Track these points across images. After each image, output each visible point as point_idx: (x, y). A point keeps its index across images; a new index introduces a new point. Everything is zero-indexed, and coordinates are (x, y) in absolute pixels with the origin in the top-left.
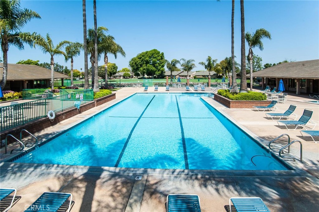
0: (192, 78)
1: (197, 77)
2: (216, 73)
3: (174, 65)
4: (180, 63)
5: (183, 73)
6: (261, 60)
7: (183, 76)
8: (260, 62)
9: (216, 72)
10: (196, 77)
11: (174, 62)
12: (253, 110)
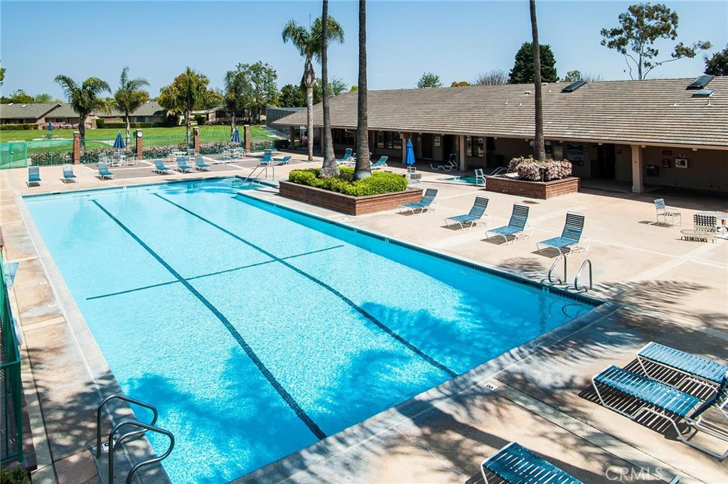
0: (91, 124)
1: (105, 122)
2: (162, 109)
3: (91, 95)
4: (110, 90)
5: (58, 109)
6: (275, 76)
7: (58, 120)
8: (274, 81)
9: (162, 106)
10: (103, 121)
11: (90, 85)
12: (401, 213)
